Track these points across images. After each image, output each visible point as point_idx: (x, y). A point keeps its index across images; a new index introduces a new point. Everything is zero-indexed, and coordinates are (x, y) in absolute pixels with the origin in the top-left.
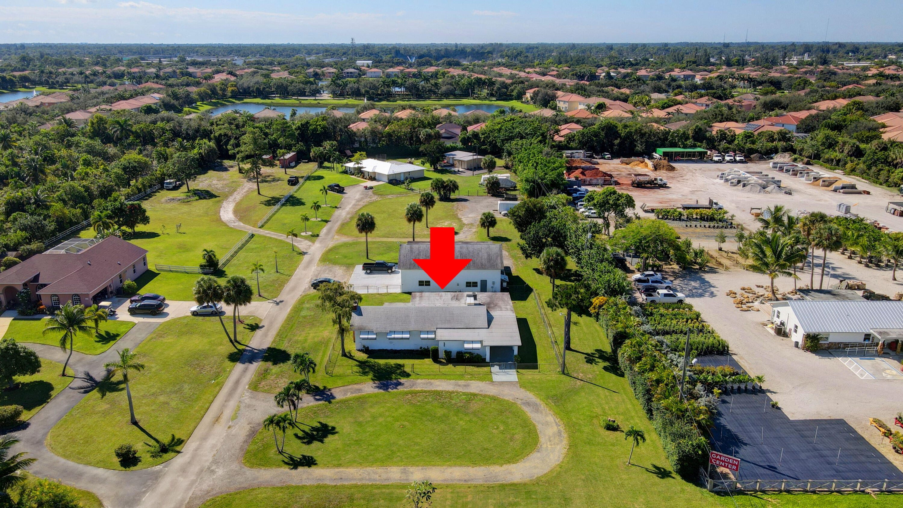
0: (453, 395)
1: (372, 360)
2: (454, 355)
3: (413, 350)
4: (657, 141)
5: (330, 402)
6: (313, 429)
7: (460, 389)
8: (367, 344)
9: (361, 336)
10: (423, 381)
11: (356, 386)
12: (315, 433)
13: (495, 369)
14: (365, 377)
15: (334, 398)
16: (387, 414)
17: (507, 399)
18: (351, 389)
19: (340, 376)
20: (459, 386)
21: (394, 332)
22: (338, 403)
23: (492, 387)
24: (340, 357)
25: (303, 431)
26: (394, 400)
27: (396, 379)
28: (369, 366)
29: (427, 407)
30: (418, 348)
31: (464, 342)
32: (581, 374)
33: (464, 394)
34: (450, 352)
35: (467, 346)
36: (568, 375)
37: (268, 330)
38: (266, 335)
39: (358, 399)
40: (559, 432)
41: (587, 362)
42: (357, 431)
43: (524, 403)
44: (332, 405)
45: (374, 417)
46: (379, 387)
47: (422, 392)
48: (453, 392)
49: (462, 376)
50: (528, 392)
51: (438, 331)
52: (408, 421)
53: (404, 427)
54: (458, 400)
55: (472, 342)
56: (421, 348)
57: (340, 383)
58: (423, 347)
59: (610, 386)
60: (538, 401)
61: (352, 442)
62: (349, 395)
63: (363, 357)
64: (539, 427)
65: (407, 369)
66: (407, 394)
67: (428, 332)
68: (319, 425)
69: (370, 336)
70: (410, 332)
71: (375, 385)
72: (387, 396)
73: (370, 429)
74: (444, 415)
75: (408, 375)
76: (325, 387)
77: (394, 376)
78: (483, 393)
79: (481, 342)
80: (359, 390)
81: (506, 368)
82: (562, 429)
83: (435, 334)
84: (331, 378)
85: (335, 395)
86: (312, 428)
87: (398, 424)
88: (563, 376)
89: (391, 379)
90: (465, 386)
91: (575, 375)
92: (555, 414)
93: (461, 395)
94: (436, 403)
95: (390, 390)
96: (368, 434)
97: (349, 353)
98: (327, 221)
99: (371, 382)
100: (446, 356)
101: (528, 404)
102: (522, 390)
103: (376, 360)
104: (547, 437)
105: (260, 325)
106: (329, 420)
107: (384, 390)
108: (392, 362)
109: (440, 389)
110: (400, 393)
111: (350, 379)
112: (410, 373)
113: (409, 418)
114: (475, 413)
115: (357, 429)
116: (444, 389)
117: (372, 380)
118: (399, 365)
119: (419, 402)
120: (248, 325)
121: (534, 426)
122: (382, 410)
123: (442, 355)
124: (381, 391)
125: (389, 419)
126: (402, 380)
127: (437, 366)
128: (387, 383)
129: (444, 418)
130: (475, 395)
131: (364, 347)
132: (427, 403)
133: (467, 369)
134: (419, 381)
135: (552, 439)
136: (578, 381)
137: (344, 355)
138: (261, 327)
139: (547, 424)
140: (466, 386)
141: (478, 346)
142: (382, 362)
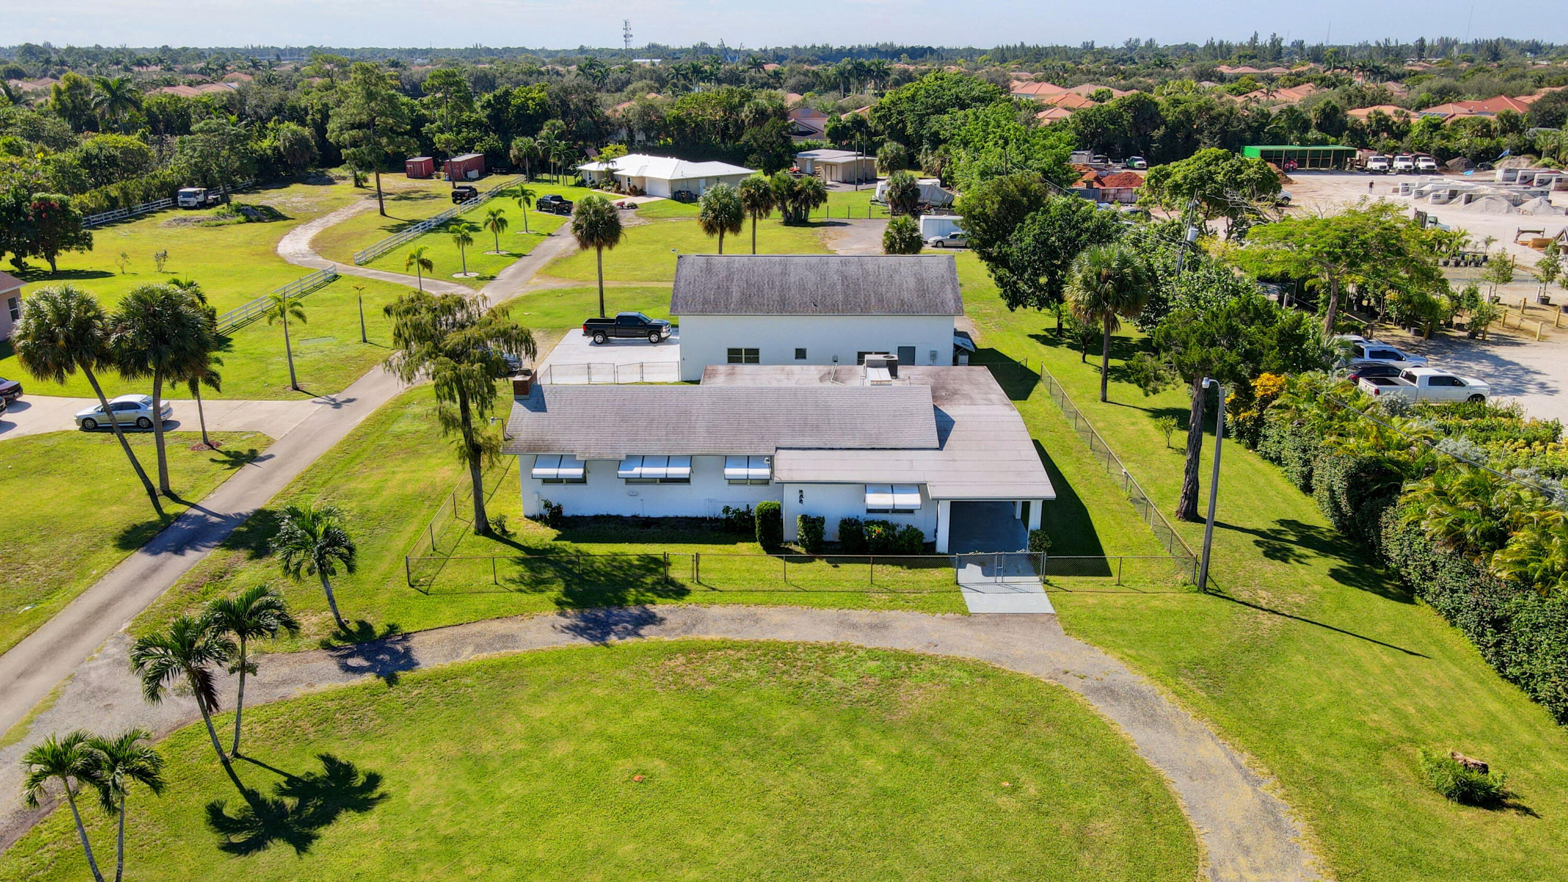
0: (832, 659)
1: (569, 546)
2: (831, 532)
3: (704, 519)
4: (1243, 131)
5: (392, 680)
6: (296, 786)
7: (855, 639)
8: (555, 495)
9: (537, 471)
10: (730, 610)
11: (498, 627)
12: (290, 802)
13: (971, 573)
14: (536, 597)
15: (410, 664)
16: (590, 725)
17: (1028, 673)
18: (480, 634)
19: (451, 594)
20: (854, 626)
21: (643, 460)
22: (419, 683)
23: (967, 632)
24: (470, 536)
25: (251, 795)
26: (623, 675)
27: (637, 602)
28: (555, 564)
29: (738, 700)
30: (718, 512)
31: (866, 487)
32: (1263, 594)
33: (873, 655)
34: (821, 520)
35: (875, 500)
36: (1218, 593)
37: (279, 466)
38: (265, 479)
39: (492, 672)
40: (1268, 808)
41: (1266, 554)
42: (460, 794)
43: (1095, 691)
44: (395, 692)
45: (538, 740)
46: (576, 630)
47: (725, 646)
48: (832, 649)
49: (860, 596)
50: (1099, 652)
51: (782, 457)
52: (665, 755)
53: (644, 778)
54: (852, 678)
55: (893, 488)
56: (726, 510)
57: (447, 614)
58: (733, 507)
59: (1382, 630)
60: (1144, 683)
61: (429, 844)
62: (468, 657)
63: (545, 535)
64: (1179, 786)
65: (679, 573)
66: (669, 652)
67: (748, 461)
68: (319, 769)
69: (565, 472)
70: (691, 460)
71: (566, 622)
72: (598, 662)
73: (513, 788)
74: (804, 733)
75: (680, 592)
76: (393, 628)
77: (632, 594)
78: (941, 652)
79: (921, 488)
80: (507, 639)
81: (1007, 573)
82: (1276, 797)
83: (772, 467)
84: (424, 601)
85: (417, 655)
86: (291, 780)
87: (624, 766)
88: (1202, 597)
89: (622, 602)
90: (873, 627)
91: (1245, 596)
92: (1224, 732)
93: (861, 660)
94: (771, 688)
95: (613, 639)
96: (501, 808)
97: (500, 523)
98: (520, 256)
99: (551, 614)
100: (807, 532)
101: (1110, 693)
102: (1077, 643)
103: (584, 547)
104: (1227, 834)
105: (262, 454)
106: (366, 747)
107: (592, 638)
108: (633, 551)
109: (786, 636)
110: (646, 652)
111: (481, 603)
112: (689, 585)
113: (668, 745)
114: (918, 726)
115: (462, 785)
116: (800, 639)
117: (559, 603)
118: (654, 560)
119: (711, 681)
120: (227, 453)
121: (1159, 782)
122: (572, 709)
123: (792, 529)
124: (583, 642)
125: (595, 747)
126: (661, 607)
127: (775, 563)
128: (609, 615)
129: (803, 746)
130: (912, 659)
131: (547, 505)
132: (739, 687)
133: (876, 576)
134: (716, 610)
135: (1248, 839)
136: (1264, 617)
137: (484, 529)
138: (263, 459)
139: (1203, 772)
140: (878, 627)
141: (912, 500)
142: (599, 550)
